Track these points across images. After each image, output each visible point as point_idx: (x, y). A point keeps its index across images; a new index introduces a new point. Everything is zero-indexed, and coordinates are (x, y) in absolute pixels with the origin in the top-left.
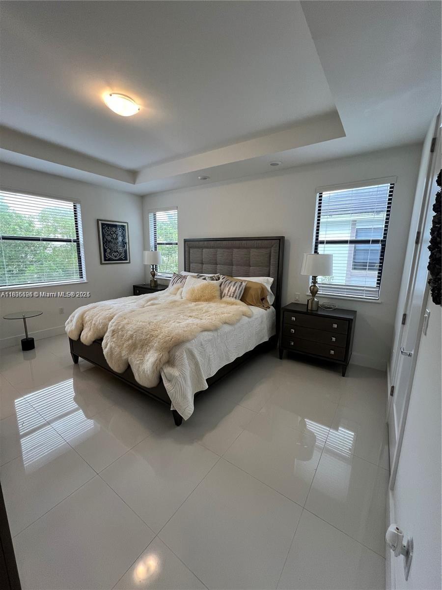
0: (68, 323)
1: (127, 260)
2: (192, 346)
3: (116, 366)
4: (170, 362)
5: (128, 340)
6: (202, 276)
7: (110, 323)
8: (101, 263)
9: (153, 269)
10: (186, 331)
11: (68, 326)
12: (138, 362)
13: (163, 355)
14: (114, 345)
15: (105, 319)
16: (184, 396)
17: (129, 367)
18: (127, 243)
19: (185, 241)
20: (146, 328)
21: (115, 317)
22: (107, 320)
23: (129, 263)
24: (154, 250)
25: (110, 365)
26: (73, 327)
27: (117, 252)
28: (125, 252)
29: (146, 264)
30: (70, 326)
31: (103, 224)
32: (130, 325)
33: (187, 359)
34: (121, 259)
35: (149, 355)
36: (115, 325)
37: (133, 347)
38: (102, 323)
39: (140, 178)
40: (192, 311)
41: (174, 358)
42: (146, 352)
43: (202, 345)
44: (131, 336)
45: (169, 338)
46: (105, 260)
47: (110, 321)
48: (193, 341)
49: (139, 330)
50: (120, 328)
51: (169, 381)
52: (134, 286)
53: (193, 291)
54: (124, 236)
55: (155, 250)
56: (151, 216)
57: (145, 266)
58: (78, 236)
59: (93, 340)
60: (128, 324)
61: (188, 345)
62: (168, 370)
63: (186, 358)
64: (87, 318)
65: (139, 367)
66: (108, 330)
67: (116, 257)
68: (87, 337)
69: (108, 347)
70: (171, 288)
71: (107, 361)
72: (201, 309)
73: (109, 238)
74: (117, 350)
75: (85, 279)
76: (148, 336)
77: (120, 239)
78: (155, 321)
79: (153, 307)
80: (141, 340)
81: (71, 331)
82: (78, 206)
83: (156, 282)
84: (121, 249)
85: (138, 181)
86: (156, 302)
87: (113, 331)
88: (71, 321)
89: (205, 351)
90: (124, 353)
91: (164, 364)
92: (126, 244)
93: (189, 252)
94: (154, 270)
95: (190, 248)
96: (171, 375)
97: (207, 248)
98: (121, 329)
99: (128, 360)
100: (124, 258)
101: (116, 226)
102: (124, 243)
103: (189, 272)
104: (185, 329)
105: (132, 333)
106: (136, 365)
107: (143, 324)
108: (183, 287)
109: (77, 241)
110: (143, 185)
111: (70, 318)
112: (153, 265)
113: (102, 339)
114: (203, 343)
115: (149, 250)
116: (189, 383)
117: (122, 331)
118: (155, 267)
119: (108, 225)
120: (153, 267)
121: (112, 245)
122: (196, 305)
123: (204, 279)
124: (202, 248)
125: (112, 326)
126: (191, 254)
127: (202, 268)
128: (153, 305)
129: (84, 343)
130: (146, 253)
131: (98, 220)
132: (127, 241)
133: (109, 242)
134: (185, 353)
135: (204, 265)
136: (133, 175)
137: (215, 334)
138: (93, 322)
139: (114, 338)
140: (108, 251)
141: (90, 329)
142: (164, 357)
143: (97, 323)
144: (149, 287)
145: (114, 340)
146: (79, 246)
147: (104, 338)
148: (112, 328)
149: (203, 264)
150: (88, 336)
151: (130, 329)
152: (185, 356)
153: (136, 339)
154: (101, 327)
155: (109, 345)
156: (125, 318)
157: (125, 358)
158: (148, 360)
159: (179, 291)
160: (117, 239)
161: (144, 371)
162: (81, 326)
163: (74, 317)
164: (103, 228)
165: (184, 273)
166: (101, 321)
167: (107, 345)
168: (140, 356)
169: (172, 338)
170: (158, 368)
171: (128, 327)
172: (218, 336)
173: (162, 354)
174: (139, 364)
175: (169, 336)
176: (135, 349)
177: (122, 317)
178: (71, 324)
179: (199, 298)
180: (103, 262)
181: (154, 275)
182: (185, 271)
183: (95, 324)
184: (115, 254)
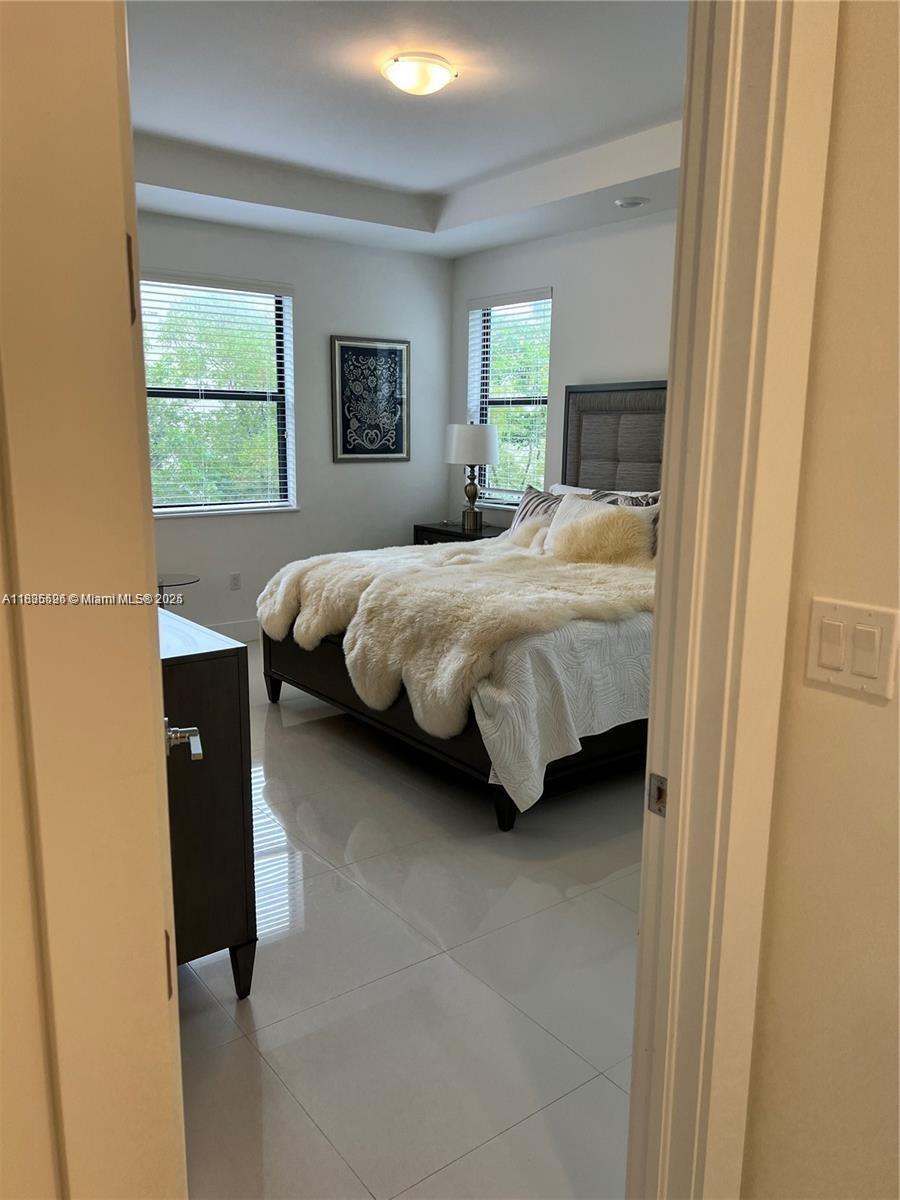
0: (264, 599)
1: (401, 452)
2: (548, 644)
3: (371, 695)
4: (492, 677)
5: (403, 630)
6: (606, 495)
7: (364, 594)
8: (335, 460)
9: (472, 478)
10: (536, 611)
11: (263, 605)
12: (422, 676)
13: (477, 660)
14: (370, 642)
15: (351, 585)
16: (521, 755)
17: (402, 694)
18: (405, 401)
19: (571, 392)
20: (444, 603)
21: (375, 581)
22: (356, 589)
23: (407, 459)
24: (477, 422)
25: (359, 691)
26: (278, 607)
27: (377, 427)
28: (399, 427)
29: (453, 462)
30: (269, 605)
31: (344, 349)
32: (409, 598)
33: (534, 673)
34: (385, 449)
35: (448, 658)
36: (375, 599)
37: (414, 645)
38: (344, 594)
39: (449, 214)
40: (564, 578)
41: (504, 668)
42: (442, 654)
43: (572, 649)
44: (411, 620)
45: (494, 621)
46: (346, 451)
47: (361, 591)
48: (552, 635)
49: (428, 607)
50: (385, 603)
51: (489, 716)
52: (415, 526)
53: (575, 531)
54: (394, 381)
55: (482, 421)
56: (476, 317)
57: (450, 469)
58: (281, 385)
59: (323, 635)
60: (405, 595)
61: (537, 642)
62: (487, 691)
63: (531, 671)
64: (310, 585)
65: (425, 685)
66: (360, 610)
67: (372, 442)
68: (308, 628)
69: (357, 647)
70: (517, 529)
71: (353, 681)
72: (588, 578)
73: (358, 388)
74: (378, 651)
75: (292, 502)
76: (450, 619)
77: (385, 390)
78: (466, 591)
79: (464, 566)
80: (430, 629)
81: (271, 618)
82: (287, 303)
83: (477, 516)
84: (385, 420)
85: (442, 223)
86: (473, 558)
87: (371, 611)
88: (272, 594)
89: (579, 664)
90: (393, 657)
91: (479, 681)
92: (401, 404)
93: (579, 427)
94: (476, 481)
95: (581, 412)
96: (493, 701)
97: (633, 411)
98: (388, 606)
99: (400, 675)
100: (392, 444)
101: (374, 353)
102: (396, 403)
103: (576, 485)
104: (535, 607)
105: (412, 614)
106: (418, 682)
107: (438, 594)
108: (549, 525)
109: (279, 398)
110: (454, 234)
111: (267, 587)
112: (472, 467)
113: (342, 634)
114: (576, 646)
115: (465, 423)
116: (535, 727)
117: (391, 610)
118: (477, 472)
119: (358, 351)
120: (473, 471)
121: (364, 407)
122: (576, 568)
123: (614, 502)
124: (619, 411)
125: (366, 601)
126: (584, 431)
127: (614, 475)
128: (464, 562)
129: (301, 644)
130: (456, 428)
131: (333, 339)
132: (404, 396)
133: (357, 400)
134: (528, 659)
135: (621, 466)
136: (431, 206)
137: (611, 631)
138: (324, 594)
139: (371, 627)
140: (354, 424)
141: (317, 610)
142: (480, 662)
143: (332, 596)
144: (460, 531)
145: (372, 630)
146: (284, 412)
147: (349, 628)
148: (368, 605)
149: (618, 461)
150: (312, 627)
151: (409, 605)
152: (528, 665)
153: (420, 629)
154: (341, 604)
155: (359, 642)
156: (396, 584)
157: (394, 668)
158: (445, 669)
159: (539, 536)
160: (376, 390)
161: (436, 693)
162: (294, 604)
163: (278, 584)
164: (344, 361)
165: (557, 489)
166: (342, 590)
167: (354, 643)
168: (428, 662)
169: (501, 622)
170: (467, 687)
171: (403, 602)
172: (619, 635)
173: (475, 656)
174: (426, 678)
175: (495, 619)
176: (419, 647)
177: (389, 581)
178: (269, 602)
179: (587, 550)
180: (340, 456)
181: (473, 496)
182: (564, 482)
183: (327, 598)
184: (372, 433)
